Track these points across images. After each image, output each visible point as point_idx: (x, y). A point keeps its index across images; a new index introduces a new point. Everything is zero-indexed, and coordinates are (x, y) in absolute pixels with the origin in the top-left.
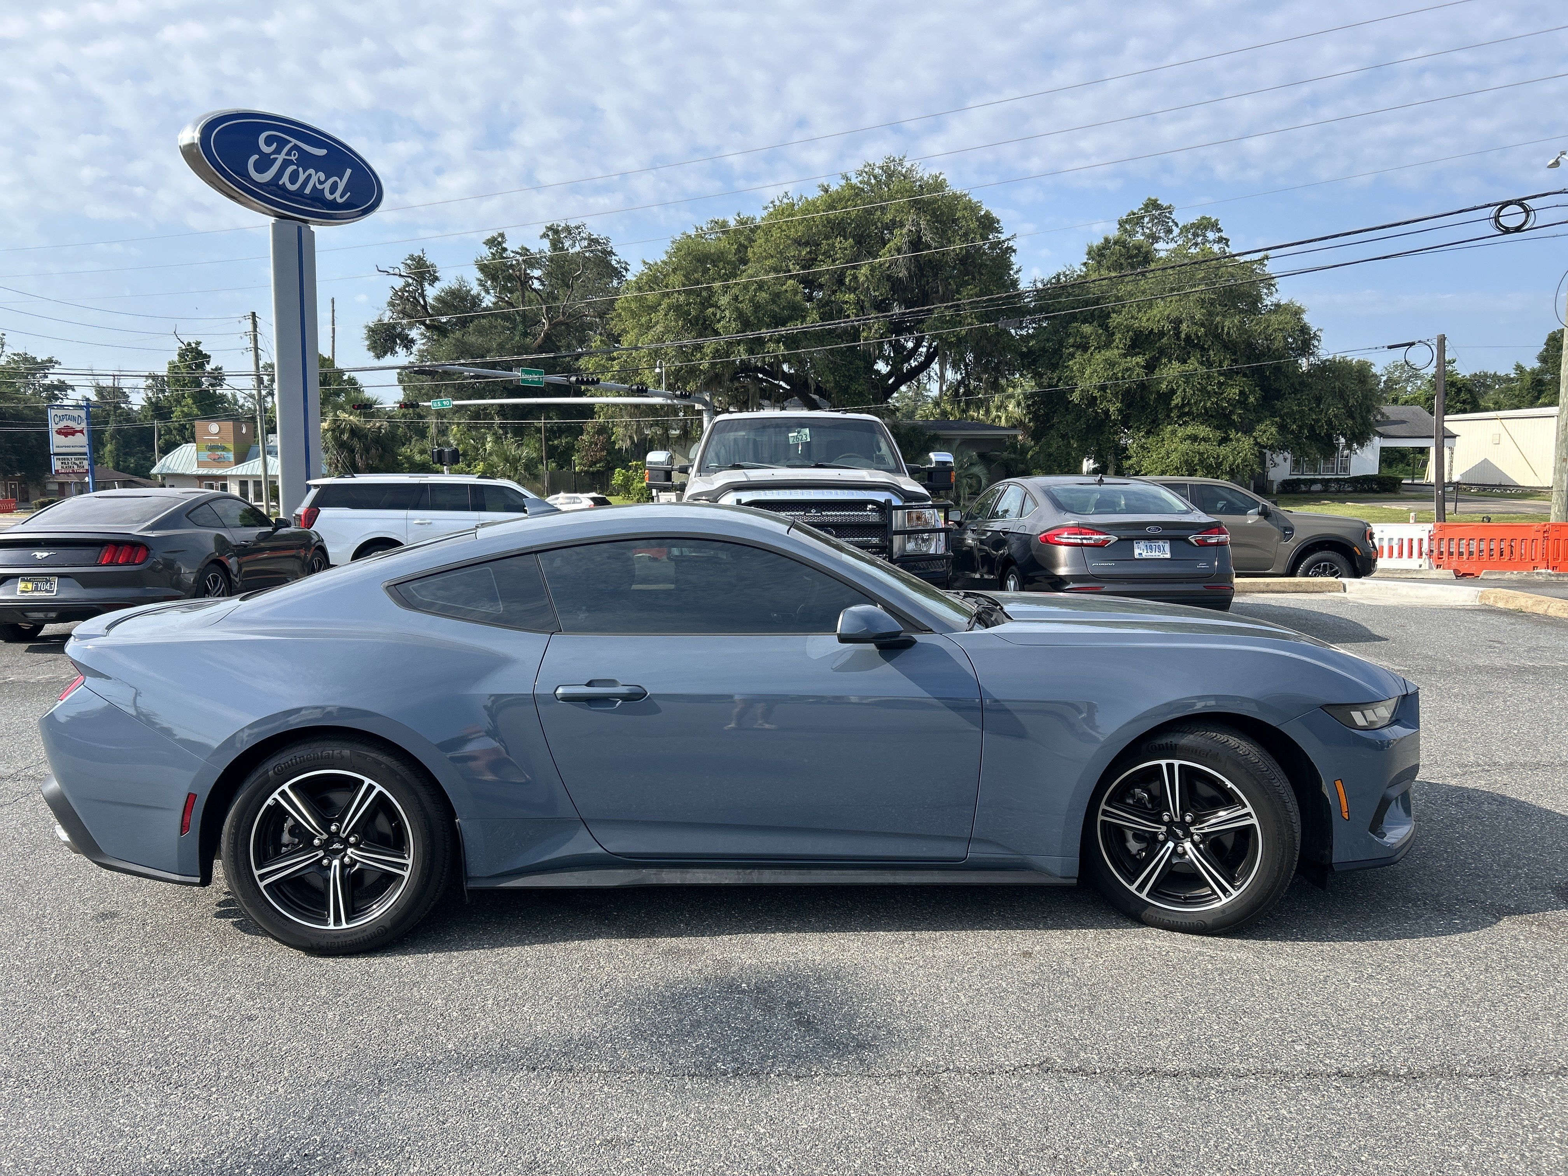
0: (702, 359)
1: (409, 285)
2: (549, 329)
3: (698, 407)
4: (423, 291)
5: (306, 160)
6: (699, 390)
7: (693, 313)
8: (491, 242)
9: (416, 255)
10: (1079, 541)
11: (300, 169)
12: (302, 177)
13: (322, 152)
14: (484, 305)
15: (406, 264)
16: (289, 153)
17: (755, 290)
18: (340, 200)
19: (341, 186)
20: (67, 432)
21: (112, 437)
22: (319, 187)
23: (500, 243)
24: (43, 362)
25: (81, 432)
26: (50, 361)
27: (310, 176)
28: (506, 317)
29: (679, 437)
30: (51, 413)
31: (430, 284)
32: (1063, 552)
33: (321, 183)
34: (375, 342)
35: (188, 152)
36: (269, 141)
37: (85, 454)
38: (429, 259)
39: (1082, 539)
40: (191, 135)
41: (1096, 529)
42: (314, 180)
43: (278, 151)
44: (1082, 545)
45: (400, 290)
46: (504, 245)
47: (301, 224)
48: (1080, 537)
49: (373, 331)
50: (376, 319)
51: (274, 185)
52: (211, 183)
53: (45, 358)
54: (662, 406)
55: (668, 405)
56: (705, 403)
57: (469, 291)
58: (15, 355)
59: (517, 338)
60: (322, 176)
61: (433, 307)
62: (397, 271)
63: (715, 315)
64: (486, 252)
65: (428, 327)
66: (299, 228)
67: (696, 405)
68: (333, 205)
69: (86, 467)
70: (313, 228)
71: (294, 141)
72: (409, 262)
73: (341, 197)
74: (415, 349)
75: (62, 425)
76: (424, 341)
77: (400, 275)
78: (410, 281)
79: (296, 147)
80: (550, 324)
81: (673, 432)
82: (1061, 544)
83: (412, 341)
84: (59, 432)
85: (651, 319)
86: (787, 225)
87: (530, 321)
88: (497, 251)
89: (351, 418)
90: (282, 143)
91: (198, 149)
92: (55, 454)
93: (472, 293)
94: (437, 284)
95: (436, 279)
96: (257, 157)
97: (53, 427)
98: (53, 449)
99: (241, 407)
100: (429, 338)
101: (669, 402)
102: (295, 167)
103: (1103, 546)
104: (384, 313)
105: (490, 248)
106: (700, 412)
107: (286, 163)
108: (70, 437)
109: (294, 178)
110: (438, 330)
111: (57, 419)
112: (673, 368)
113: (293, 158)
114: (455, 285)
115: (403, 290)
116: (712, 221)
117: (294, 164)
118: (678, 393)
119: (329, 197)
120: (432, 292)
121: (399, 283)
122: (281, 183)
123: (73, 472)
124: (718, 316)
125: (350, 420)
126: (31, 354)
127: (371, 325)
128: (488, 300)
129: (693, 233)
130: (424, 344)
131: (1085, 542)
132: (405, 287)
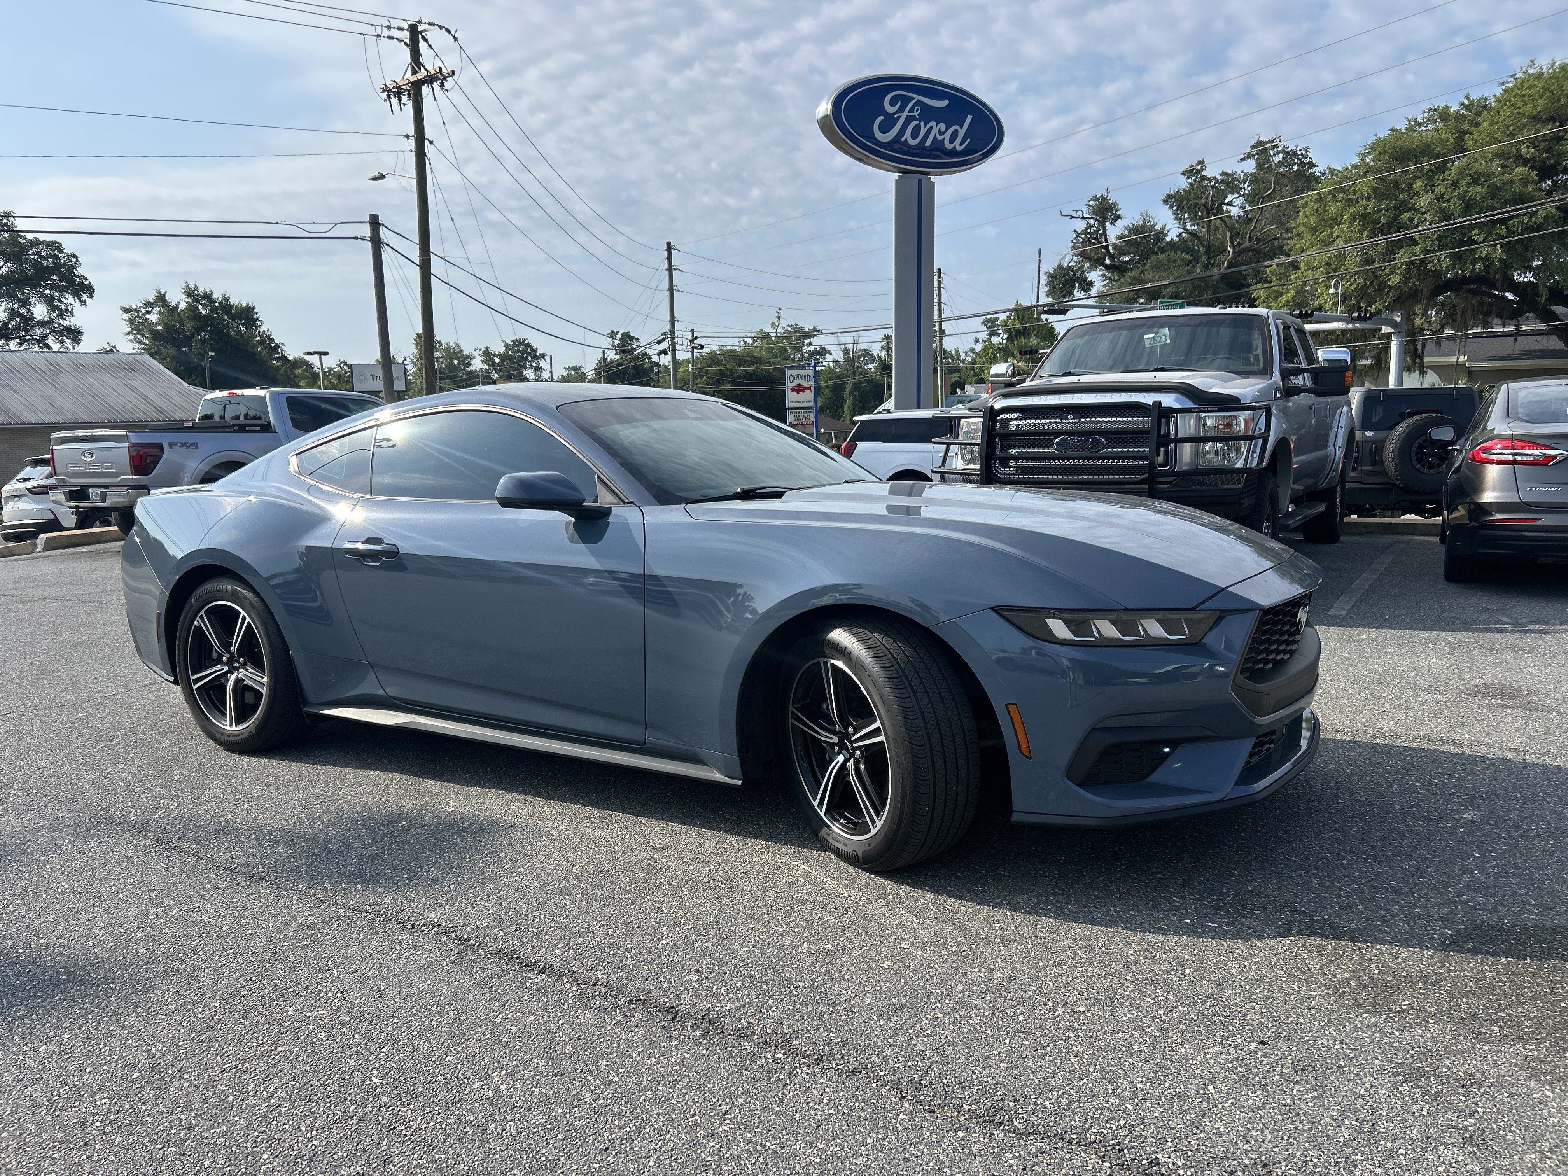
0: (1392, 273)
1: (1090, 226)
2: (1233, 258)
3: (1385, 329)
4: (1105, 230)
5: (928, 114)
6: (1391, 308)
7: (1383, 221)
8: (1188, 173)
9: (1099, 195)
10: (1510, 458)
11: (922, 124)
12: (923, 131)
13: (944, 103)
14: (1168, 239)
15: (1089, 205)
16: (912, 110)
17: (1468, 185)
18: (959, 148)
19: (961, 134)
20: (799, 389)
21: (850, 393)
22: (940, 138)
23: (1199, 172)
24: (809, 331)
25: (809, 388)
26: (815, 329)
27: (931, 128)
28: (1188, 250)
29: (1371, 367)
30: (788, 373)
31: (1112, 224)
32: (1493, 472)
33: (941, 133)
34: (1054, 287)
35: (824, 125)
36: (893, 103)
37: (810, 408)
38: (1112, 198)
39: (1514, 455)
40: (825, 108)
41: (1539, 441)
42: (935, 131)
43: (901, 110)
44: (1514, 463)
45: (1082, 233)
46: (1204, 173)
47: (921, 176)
48: (1512, 451)
49: (1052, 277)
50: (1056, 265)
51: (896, 144)
52: (841, 149)
53: (811, 328)
54: (1344, 332)
55: (1351, 330)
56: (1394, 325)
57: (1153, 226)
58: (789, 326)
59: (1199, 270)
60: (943, 126)
61: (1115, 246)
62: (1080, 214)
63: (1411, 219)
64: (1183, 183)
65: (1107, 267)
66: (920, 181)
67: (1383, 328)
68: (953, 153)
69: (812, 419)
70: (933, 178)
71: (917, 97)
72: (1092, 203)
73: (961, 145)
74: (1094, 291)
75: (795, 383)
76: (1105, 282)
77: (1083, 218)
78: (1092, 222)
79: (919, 103)
80: (1234, 252)
81: (1364, 362)
82: (1491, 462)
83: (1091, 284)
84: (793, 390)
85: (1332, 233)
86: (1523, 101)
87: (1214, 250)
88: (1195, 180)
89: (1020, 364)
90: (905, 100)
91: (830, 120)
92: (790, 409)
93: (1156, 228)
94: (1119, 223)
95: (1118, 217)
96: (882, 118)
97: (789, 385)
98: (788, 404)
99: (962, 361)
100: (1110, 279)
101: (1350, 326)
102: (917, 122)
103: (1546, 465)
104: (1064, 257)
105: (1188, 178)
106: (1388, 336)
107: (909, 119)
108: (801, 393)
109: (915, 133)
110: (1118, 269)
111: (792, 379)
112: (1353, 287)
113: (916, 114)
114: (1138, 221)
115: (1085, 232)
116: (1430, 110)
117: (916, 119)
118: (1356, 315)
119: (949, 146)
120: (1114, 232)
121: (1081, 225)
122: (903, 139)
123: (802, 424)
124: (1415, 222)
125: (1019, 367)
126: (801, 325)
127: (1051, 271)
128: (1173, 233)
129: (1402, 126)
130: (1105, 286)
131: (1519, 458)
132: (1086, 229)
